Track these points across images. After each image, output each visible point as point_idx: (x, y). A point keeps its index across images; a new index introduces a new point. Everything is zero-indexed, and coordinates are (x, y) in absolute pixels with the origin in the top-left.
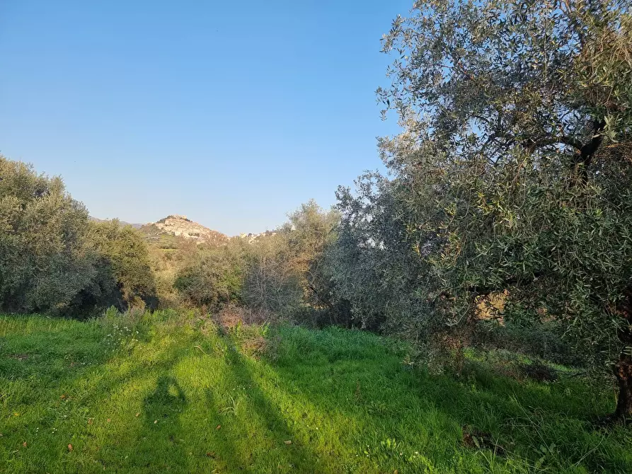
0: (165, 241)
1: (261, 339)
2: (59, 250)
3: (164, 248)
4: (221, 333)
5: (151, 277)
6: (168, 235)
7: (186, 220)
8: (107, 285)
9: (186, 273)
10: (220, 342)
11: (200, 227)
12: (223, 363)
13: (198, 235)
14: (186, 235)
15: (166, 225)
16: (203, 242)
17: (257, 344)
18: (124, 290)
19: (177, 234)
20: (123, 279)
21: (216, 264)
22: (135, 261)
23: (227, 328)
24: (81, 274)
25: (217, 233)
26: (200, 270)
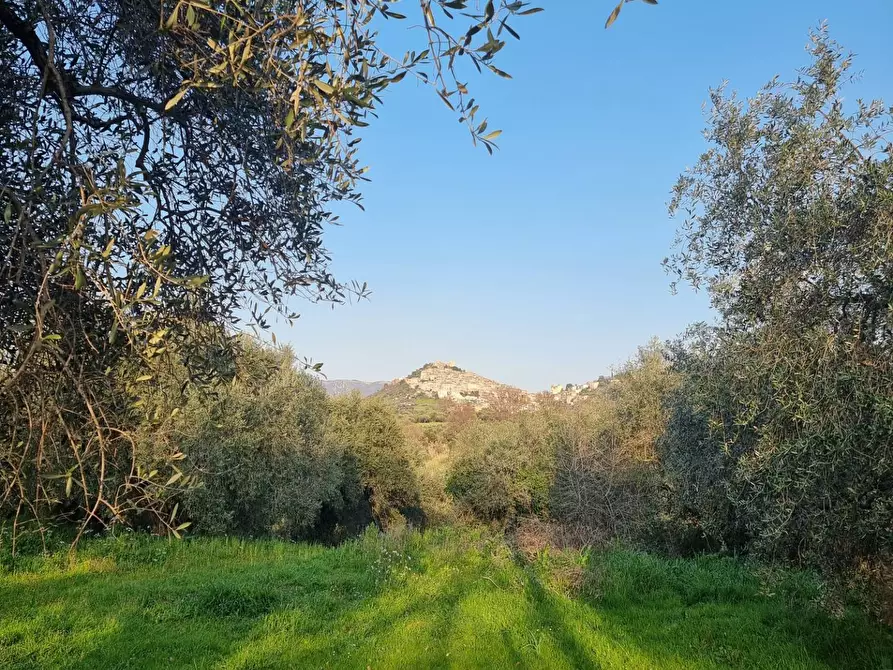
0: (423, 409)
1: (578, 568)
2: (298, 448)
3: (423, 421)
4: (520, 561)
5: (410, 477)
6: (427, 398)
7: (455, 369)
8: (351, 491)
9: (463, 469)
10: (518, 572)
11: (478, 379)
12: (522, 600)
13: (476, 394)
14: (457, 396)
15: (423, 381)
16: (486, 405)
17: (571, 578)
18: (375, 498)
19: (442, 394)
20: (373, 481)
21: (508, 453)
22: (387, 452)
23: (529, 554)
24: (324, 479)
25: (508, 390)
26: (483, 462)
